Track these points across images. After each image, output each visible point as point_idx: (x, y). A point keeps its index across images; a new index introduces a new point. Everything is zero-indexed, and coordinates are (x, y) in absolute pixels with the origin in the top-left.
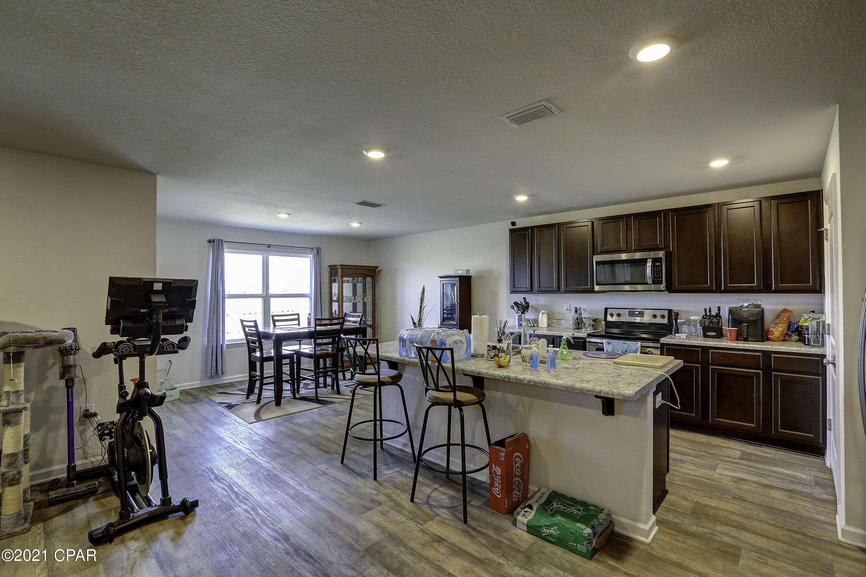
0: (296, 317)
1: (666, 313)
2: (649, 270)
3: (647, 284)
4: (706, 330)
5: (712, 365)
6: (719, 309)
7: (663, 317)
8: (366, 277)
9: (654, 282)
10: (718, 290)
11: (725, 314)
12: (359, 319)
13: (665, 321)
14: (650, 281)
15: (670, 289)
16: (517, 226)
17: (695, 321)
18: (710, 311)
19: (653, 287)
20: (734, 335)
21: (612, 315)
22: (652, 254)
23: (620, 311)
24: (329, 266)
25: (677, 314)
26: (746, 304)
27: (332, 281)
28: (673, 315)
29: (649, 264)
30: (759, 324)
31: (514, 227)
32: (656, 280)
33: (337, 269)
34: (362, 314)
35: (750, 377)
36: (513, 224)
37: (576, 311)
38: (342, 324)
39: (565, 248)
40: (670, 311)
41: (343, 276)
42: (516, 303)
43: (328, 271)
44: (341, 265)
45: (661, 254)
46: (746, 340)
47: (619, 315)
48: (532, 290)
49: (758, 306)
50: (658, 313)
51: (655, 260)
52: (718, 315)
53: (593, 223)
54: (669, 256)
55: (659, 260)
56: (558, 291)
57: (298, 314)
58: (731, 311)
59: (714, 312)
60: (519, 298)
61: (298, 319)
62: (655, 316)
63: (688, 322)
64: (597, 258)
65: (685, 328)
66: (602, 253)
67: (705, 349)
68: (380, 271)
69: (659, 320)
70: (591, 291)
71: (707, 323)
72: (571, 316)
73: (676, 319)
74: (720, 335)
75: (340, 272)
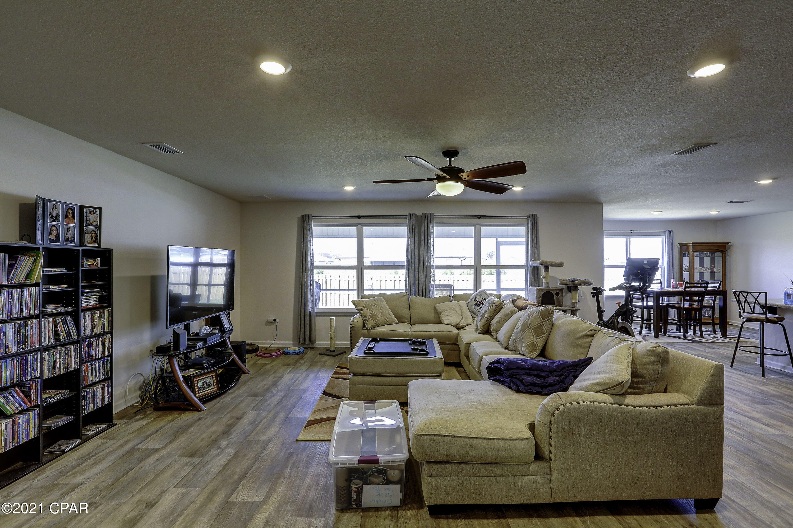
0: (659, 281)
8: (715, 252)
12: (717, 285)
24: (680, 244)
27: (682, 255)
33: (688, 246)
34: (721, 282)
38: (706, 287)
41: (694, 252)
43: (678, 247)
44: (693, 243)
57: (661, 280)
61: (661, 283)
68: (731, 246)
75: (691, 248)
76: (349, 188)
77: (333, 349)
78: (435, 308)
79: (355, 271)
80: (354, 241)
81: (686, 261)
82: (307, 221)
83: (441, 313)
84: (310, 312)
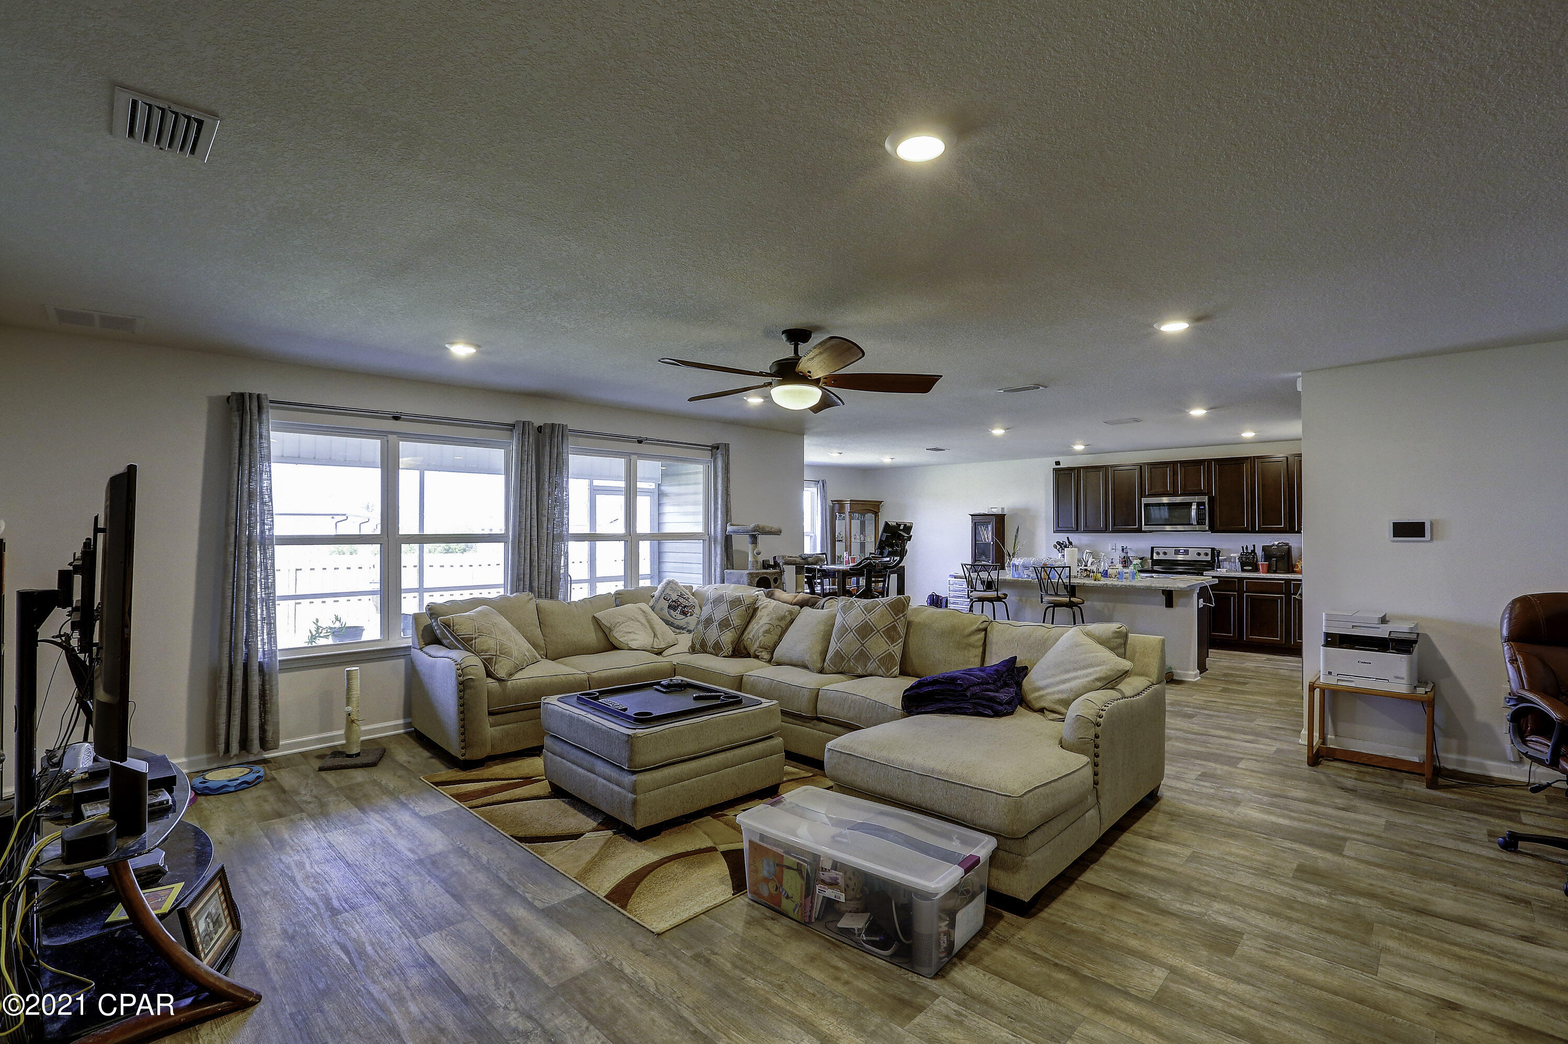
1: (1209, 551)
2: (1193, 513)
3: (1192, 524)
4: (1243, 564)
5: (1246, 592)
6: (1254, 546)
7: (1206, 554)
9: (1198, 524)
10: (1253, 531)
11: (1259, 552)
13: (1209, 558)
14: (1195, 522)
15: (1213, 529)
16: (1061, 466)
17: (1235, 558)
18: (1247, 548)
19: (1197, 528)
20: (1265, 569)
21: (1158, 553)
22: (1197, 499)
23: (1166, 550)
24: (831, 501)
25: (1219, 552)
26: (1276, 543)
27: (833, 515)
28: (1215, 553)
29: (1194, 507)
30: (1286, 558)
31: (1058, 467)
32: (1200, 521)
33: (845, 505)
35: (1276, 599)
36: (1058, 463)
37: (1123, 550)
39: (1114, 490)
40: (1213, 549)
41: (850, 513)
42: (1059, 543)
43: (830, 505)
44: (850, 501)
45: (1205, 499)
46: (1275, 572)
47: (1165, 553)
48: (1077, 530)
49: (1287, 544)
50: (1202, 551)
51: (1199, 504)
52: (1253, 551)
53: (1141, 467)
54: (1211, 500)
55: (1203, 504)
56: (1105, 530)
58: (1264, 548)
59: (1250, 549)
60: (1062, 537)
62: (1199, 554)
63: (1229, 559)
64: (1144, 501)
65: (1226, 564)
66: (1150, 495)
67: (1241, 579)
69: (1203, 558)
70: (1139, 530)
71: (1244, 559)
72: (1117, 556)
73: (1218, 556)
74: (1256, 569)
75: (848, 508)
76: (462, 351)
77: (355, 750)
78: (596, 621)
79: (377, 548)
80: (374, 475)
81: (840, 526)
82: (255, 410)
83: (610, 630)
84: (261, 665)
